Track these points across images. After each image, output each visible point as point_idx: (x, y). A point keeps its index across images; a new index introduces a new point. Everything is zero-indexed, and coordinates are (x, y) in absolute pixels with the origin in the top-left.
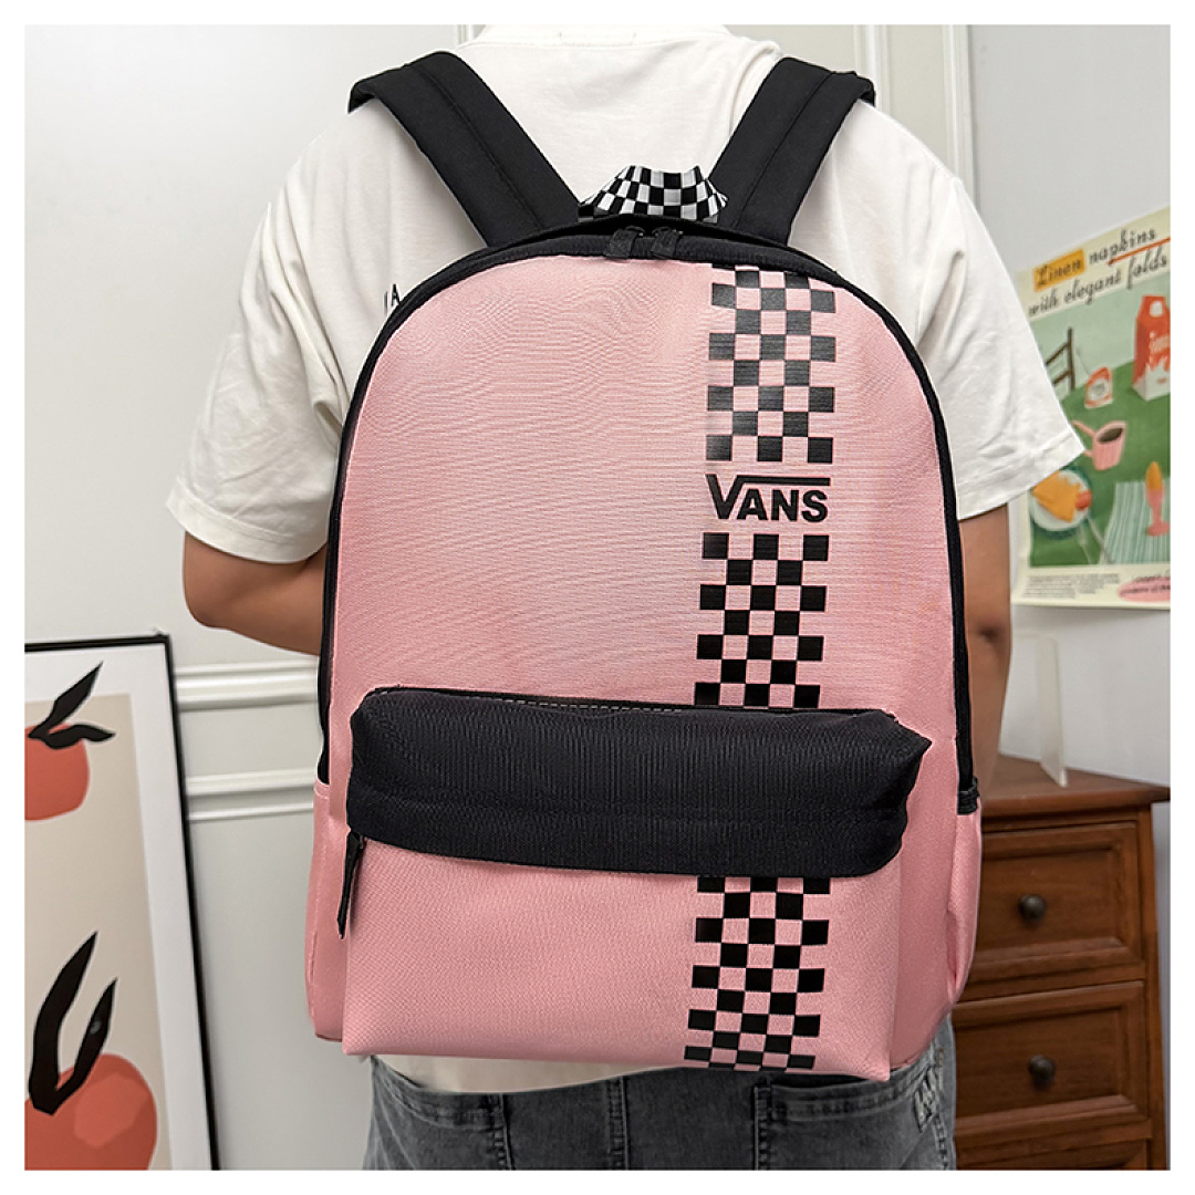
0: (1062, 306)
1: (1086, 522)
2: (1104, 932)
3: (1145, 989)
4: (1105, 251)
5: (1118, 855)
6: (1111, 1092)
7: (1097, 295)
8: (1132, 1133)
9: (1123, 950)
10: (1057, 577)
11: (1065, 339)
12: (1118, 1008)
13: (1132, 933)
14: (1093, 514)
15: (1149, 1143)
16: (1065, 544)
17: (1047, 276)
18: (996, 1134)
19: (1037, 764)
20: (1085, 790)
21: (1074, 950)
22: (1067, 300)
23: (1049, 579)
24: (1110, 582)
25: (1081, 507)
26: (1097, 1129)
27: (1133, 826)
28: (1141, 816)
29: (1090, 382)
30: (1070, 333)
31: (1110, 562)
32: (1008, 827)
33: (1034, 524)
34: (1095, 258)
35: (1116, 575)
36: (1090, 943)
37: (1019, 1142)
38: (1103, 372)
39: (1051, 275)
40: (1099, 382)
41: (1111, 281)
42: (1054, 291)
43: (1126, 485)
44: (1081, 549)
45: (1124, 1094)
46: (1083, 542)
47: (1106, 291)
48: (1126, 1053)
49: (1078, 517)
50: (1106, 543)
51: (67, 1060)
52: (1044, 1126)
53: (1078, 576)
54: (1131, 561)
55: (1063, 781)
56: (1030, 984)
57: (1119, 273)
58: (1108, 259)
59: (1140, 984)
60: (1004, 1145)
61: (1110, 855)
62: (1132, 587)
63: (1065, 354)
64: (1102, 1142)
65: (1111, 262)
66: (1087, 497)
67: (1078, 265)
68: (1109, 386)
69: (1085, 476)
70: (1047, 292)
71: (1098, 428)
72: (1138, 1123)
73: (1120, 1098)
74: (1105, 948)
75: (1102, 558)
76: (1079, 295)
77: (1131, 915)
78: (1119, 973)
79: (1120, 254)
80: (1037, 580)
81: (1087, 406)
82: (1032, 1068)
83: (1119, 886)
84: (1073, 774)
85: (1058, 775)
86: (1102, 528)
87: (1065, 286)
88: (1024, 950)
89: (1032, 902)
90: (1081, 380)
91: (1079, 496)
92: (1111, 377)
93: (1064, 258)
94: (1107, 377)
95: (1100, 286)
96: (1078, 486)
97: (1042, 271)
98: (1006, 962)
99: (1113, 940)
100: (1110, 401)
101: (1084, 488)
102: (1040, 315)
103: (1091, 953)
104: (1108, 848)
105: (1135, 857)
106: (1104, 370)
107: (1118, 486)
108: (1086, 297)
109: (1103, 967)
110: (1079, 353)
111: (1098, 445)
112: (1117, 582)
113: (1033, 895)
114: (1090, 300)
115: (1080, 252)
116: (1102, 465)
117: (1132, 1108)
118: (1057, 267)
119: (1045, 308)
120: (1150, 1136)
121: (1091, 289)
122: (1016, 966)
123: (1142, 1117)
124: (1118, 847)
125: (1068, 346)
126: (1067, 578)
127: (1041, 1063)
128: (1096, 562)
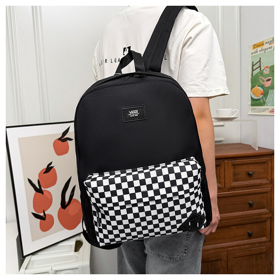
0: (259, 53)
1: (262, 97)
2: (264, 178)
3: (272, 189)
4: (269, 42)
5: (268, 163)
6: (264, 208)
7: (266, 51)
8: (268, 216)
9: (268, 182)
10: (257, 108)
11: (259, 60)
12: (266, 193)
13: (270, 179)
14: (264, 96)
15: (271, 217)
16: (258, 102)
17: (255, 46)
18: (242, 215)
19: (250, 146)
20: (262, 151)
21: (258, 181)
22: (260, 51)
23: (255, 109)
24: (267, 110)
25: (262, 94)
26: (261, 215)
27: (271, 158)
28: (272, 156)
29: (264, 69)
30: (260, 58)
31: (267, 106)
32: (247, 158)
33: (251, 97)
34: (266, 43)
35: (268, 108)
36: (262, 180)
37: (246, 217)
38: (267, 67)
39: (256, 46)
40: (266, 69)
41: (270, 48)
42: (257, 50)
43: (271, 90)
44: (261, 103)
45: (266, 208)
46: (262, 101)
47: (269, 50)
48: (267, 201)
49: (261, 96)
50: (266, 102)
51: (67, 200)
52: (251, 214)
53: (261, 108)
54: (271, 106)
55: (257, 149)
56: (249, 188)
57: (272, 46)
58: (270, 43)
59: (270, 188)
60: (243, 217)
61: (266, 164)
62: (272, 111)
63: (259, 63)
64: (262, 217)
65: (270, 44)
66: (263, 92)
67: (263, 44)
68: (268, 70)
69: (263, 88)
70: (255, 50)
71: (266, 78)
72: (269, 214)
73: (266, 209)
74: (264, 181)
75: (266, 105)
76: (263, 51)
77: (269, 175)
78: (266, 186)
79: (272, 42)
80: (253, 109)
81: (264, 74)
82: (249, 204)
83: (267, 170)
84: (259, 148)
85: (256, 148)
86: (266, 99)
87: (259, 49)
88: (249, 181)
89: (251, 173)
90: (262, 68)
91: (261, 92)
92: (269, 68)
93: (259, 43)
94: (268, 68)
95: (267, 49)
96: (261, 90)
97: (254, 45)
98: (245, 184)
99: (266, 180)
100: (268, 73)
101: (262, 90)
102: (254, 54)
103: (262, 182)
104: (266, 162)
105: (271, 164)
106: (268, 66)
107: (270, 90)
108: (264, 51)
109: (263, 185)
110: (262, 63)
111: (265, 82)
112: (268, 110)
113: (251, 171)
114: (265, 52)
115: (263, 42)
116: (266, 86)
117: (268, 211)
118: (258, 45)
119: (255, 53)
120: (271, 216)
121: (265, 50)
122: (247, 184)
123: (270, 213)
124: (268, 162)
125: (260, 61)
126: (259, 108)
127: (251, 202)
128: (264, 106)
